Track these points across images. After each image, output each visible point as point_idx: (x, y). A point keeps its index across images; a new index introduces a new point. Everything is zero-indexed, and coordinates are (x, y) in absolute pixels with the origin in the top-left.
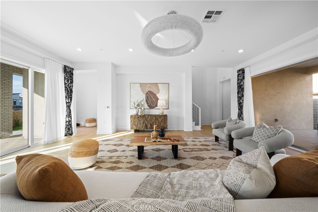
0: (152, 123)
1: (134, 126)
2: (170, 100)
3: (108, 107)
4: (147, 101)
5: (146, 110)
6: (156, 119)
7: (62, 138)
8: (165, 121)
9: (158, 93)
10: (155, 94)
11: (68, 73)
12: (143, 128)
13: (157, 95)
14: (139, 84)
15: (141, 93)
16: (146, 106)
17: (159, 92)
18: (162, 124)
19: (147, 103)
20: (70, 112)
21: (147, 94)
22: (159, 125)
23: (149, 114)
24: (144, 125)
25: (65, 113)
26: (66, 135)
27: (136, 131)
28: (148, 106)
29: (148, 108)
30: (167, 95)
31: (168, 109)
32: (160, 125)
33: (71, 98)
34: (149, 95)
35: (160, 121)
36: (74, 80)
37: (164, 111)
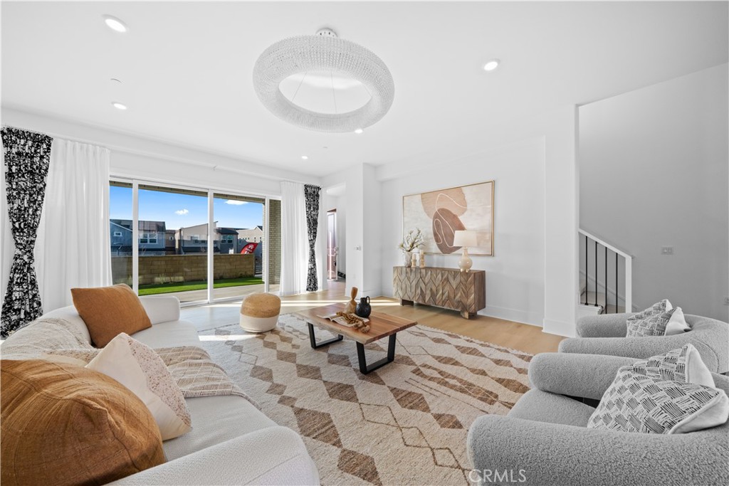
0: (434, 289)
1: (399, 291)
2: (499, 230)
3: (358, 249)
4: (435, 235)
5: (435, 257)
6: (445, 279)
7: (302, 293)
8: (466, 287)
9: (464, 211)
10: (455, 217)
11: (312, 195)
12: (417, 298)
13: (461, 218)
14: (420, 196)
15: (424, 216)
16: (434, 247)
17: (466, 210)
18: (459, 295)
19: (437, 240)
20: (313, 255)
21: (436, 216)
22: (452, 296)
23: (440, 267)
24: (419, 291)
25: (308, 257)
26: (307, 290)
27: (405, 302)
28: (440, 247)
29: (439, 251)
30: (489, 217)
31: (492, 255)
32: (454, 298)
33: (315, 233)
34: (440, 219)
35: (455, 288)
36: (320, 205)
37: (471, 261)
